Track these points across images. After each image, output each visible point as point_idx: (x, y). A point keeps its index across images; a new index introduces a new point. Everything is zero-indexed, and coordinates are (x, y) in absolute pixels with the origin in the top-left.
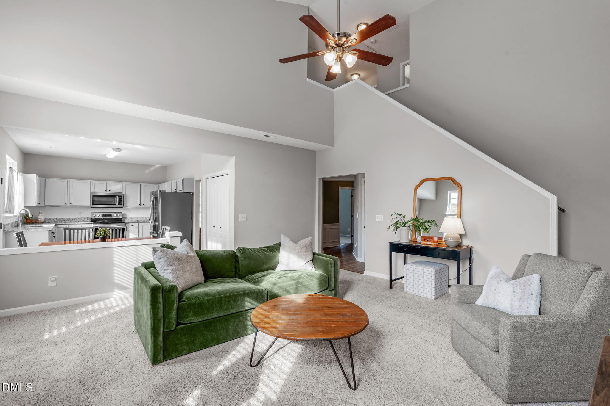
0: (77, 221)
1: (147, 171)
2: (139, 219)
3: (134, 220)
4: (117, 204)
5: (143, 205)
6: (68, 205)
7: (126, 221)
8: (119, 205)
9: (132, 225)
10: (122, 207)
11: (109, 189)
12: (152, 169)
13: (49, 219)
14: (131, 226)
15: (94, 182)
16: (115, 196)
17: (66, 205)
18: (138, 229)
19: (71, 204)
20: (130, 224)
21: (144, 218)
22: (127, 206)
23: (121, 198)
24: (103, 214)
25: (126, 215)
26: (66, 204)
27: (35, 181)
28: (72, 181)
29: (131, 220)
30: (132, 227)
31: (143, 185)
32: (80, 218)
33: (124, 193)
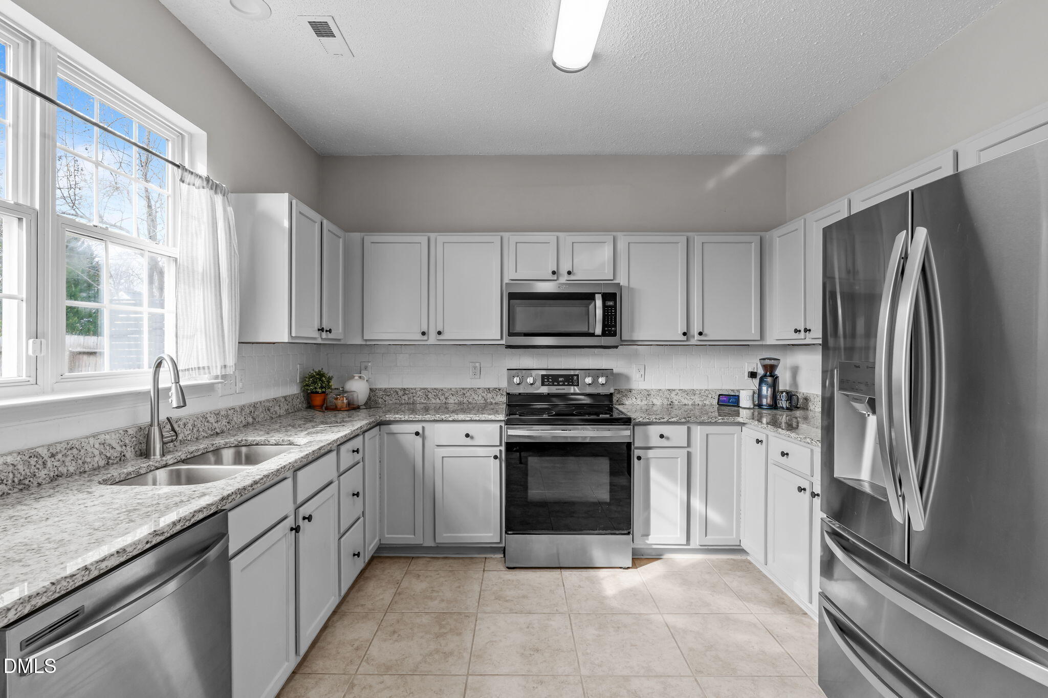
0: (465, 400)
1: (711, 184)
2: (675, 398)
3: (655, 401)
4: (598, 330)
5: (700, 334)
6: (432, 339)
7: (629, 406)
8: (604, 334)
9: (662, 436)
10: (616, 347)
11: (565, 267)
12: (731, 170)
13: (385, 390)
14: (655, 441)
15: (512, 238)
16: (590, 297)
17: (425, 338)
18: (689, 454)
19: (439, 333)
20: (654, 430)
21: (693, 392)
22: (633, 343)
23: (611, 303)
24: (548, 376)
25: (627, 378)
26: (423, 334)
27: (286, 224)
28: (441, 238)
29: (645, 402)
30: (664, 443)
31: (698, 239)
32: (475, 390)
33: (622, 280)
